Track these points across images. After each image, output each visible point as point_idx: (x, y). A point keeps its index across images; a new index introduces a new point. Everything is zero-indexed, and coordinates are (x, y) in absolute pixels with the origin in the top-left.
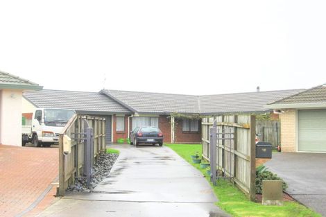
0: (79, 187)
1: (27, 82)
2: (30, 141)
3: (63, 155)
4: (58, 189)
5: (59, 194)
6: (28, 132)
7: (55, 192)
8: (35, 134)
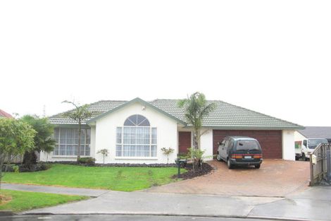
0: (323, 182)
1: (296, 125)
2: (301, 157)
3: (312, 165)
4: (310, 183)
5: (311, 185)
6: (300, 152)
7: (308, 184)
8: (303, 154)
